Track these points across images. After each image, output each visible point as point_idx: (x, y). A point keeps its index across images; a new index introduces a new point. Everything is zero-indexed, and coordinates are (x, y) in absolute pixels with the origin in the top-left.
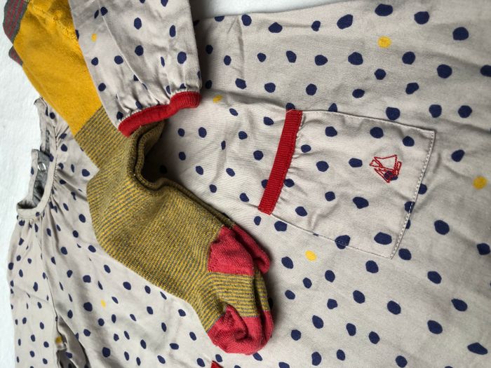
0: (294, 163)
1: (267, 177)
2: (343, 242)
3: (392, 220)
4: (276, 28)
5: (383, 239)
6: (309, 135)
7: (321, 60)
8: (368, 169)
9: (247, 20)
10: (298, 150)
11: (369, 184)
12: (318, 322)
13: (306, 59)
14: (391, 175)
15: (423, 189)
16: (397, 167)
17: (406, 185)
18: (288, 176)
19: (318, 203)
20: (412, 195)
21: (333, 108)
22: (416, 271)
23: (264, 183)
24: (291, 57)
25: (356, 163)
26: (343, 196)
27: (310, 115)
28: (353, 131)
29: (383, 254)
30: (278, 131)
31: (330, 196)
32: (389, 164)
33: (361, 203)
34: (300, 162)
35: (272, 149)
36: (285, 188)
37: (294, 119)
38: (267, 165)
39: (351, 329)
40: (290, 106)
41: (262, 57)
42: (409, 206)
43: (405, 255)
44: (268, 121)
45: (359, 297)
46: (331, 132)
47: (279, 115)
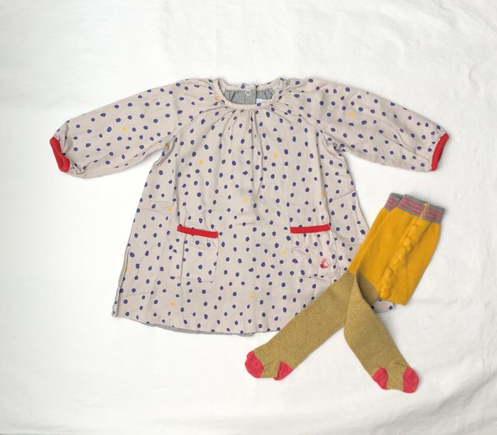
0: (312, 234)
1: (303, 226)
2: (295, 261)
3: (309, 272)
4: (354, 208)
5: (303, 273)
6: (324, 236)
7: (348, 228)
8: (321, 258)
9: (354, 195)
10: (317, 234)
11: (317, 260)
12: (263, 265)
13: (347, 223)
14: (322, 266)
15: (322, 277)
16: (325, 267)
17: (321, 271)
18: (307, 234)
19: (303, 246)
20: (319, 275)
21: (336, 239)
22: (298, 285)
23: (301, 226)
24: (346, 217)
25: (321, 254)
26: (310, 255)
27: (330, 232)
28: (331, 249)
29: (298, 275)
30: (321, 223)
31: (307, 251)
32: (325, 264)
33: (310, 261)
34: (313, 236)
35: (314, 224)
36: (303, 235)
37: (326, 228)
38: (308, 224)
39: (268, 276)
40: (330, 224)
41: (342, 206)
42: (316, 275)
43: (301, 280)
44: (323, 217)
45: (280, 274)
46: (328, 243)
47: (326, 221)
